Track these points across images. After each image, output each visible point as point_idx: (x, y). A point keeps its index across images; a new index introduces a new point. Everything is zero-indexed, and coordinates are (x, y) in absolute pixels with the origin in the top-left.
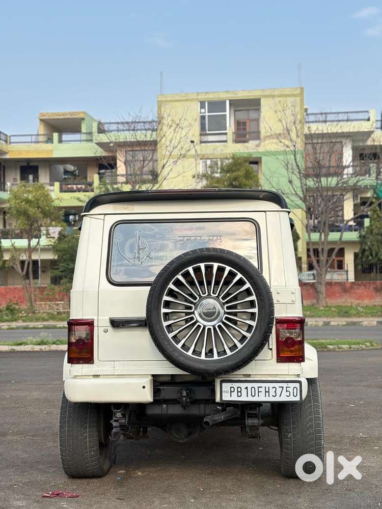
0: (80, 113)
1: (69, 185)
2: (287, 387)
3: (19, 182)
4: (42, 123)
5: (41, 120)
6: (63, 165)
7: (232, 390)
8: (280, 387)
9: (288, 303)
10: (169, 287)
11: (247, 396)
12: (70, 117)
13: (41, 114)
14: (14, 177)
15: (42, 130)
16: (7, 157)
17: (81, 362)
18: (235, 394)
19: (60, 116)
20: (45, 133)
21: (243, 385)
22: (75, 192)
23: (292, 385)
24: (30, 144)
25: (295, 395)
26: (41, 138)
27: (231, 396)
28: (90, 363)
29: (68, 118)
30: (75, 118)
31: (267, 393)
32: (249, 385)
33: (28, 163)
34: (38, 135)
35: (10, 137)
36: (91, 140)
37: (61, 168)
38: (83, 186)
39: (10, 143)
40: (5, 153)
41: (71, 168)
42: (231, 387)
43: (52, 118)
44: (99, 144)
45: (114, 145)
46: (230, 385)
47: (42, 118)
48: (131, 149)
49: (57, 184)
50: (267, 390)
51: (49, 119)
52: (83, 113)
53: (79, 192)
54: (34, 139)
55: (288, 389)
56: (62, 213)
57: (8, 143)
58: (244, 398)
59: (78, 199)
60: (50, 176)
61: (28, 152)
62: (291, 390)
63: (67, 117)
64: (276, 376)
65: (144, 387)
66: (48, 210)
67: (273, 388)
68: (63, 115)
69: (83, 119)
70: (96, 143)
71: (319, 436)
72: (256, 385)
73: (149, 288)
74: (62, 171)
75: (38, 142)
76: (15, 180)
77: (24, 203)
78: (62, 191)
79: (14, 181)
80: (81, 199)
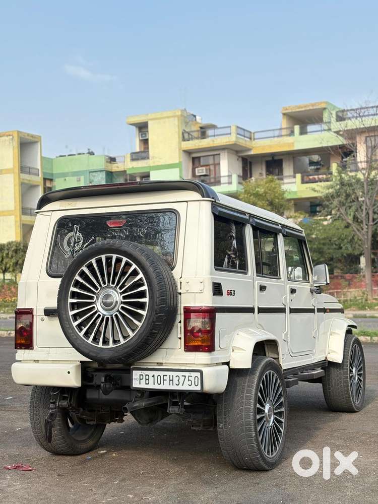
0: (321, 103)
1: (311, 175)
2: (189, 376)
3: (264, 176)
4: (285, 117)
5: (284, 114)
6: (308, 157)
7: (141, 378)
8: (183, 376)
9: (196, 293)
10: (75, 278)
11: (154, 384)
12: (311, 108)
13: (284, 108)
14: (261, 172)
15: (284, 123)
16: (252, 153)
17: (23, 348)
18: (143, 381)
19: (302, 108)
20: (288, 126)
21: (150, 373)
22: (317, 182)
23: (194, 374)
24: (272, 139)
25: (196, 384)
26: (284, 132)
27: (140, 384)
28: (30, 349)
29: (310, 110)
30: (316, 109)
31: (171, 382)
32: (156, 373)
33: (273, 157)
34: (281, 129)
35: (254, 133)
36: (330, 130)
37: (306, 160)
38: (324, 176)
39: (254, 139)
40: (250, 150)
41: (316, 158)
42: (140, 375)
43: (294, 111)
44: (337, 133)
45: (344, 133)
46: (140, 372)
47: (284, 112)
48: (373, 134)
49: (299, 176)
50: (171, 379)
51: (292, 112)
52: (324, 102)
53: (321, 182)
54: (277, 133)
55: (190, 378)
56: (308, 204)
57: (252, 140)
58: (151, 386)
59: (314, 190)
60: (294, 168)
61: (270, 147)
62: (192, 379)
63: (308, 109)
64: (185, 365)
65: (69, 373)
66: (278, 202)
67: (176, 376)
68: (305, 107)
69: (325, 109)
70: (335, 132)
71: (249, 427)
72: (162, 373)
73: (60, 280)
74: (308, 162)
75: (281, 136)
76: (261, 174)
77: (252, 197)
78: (303, 182)
79: (260, 176)
80: (316, 189)
